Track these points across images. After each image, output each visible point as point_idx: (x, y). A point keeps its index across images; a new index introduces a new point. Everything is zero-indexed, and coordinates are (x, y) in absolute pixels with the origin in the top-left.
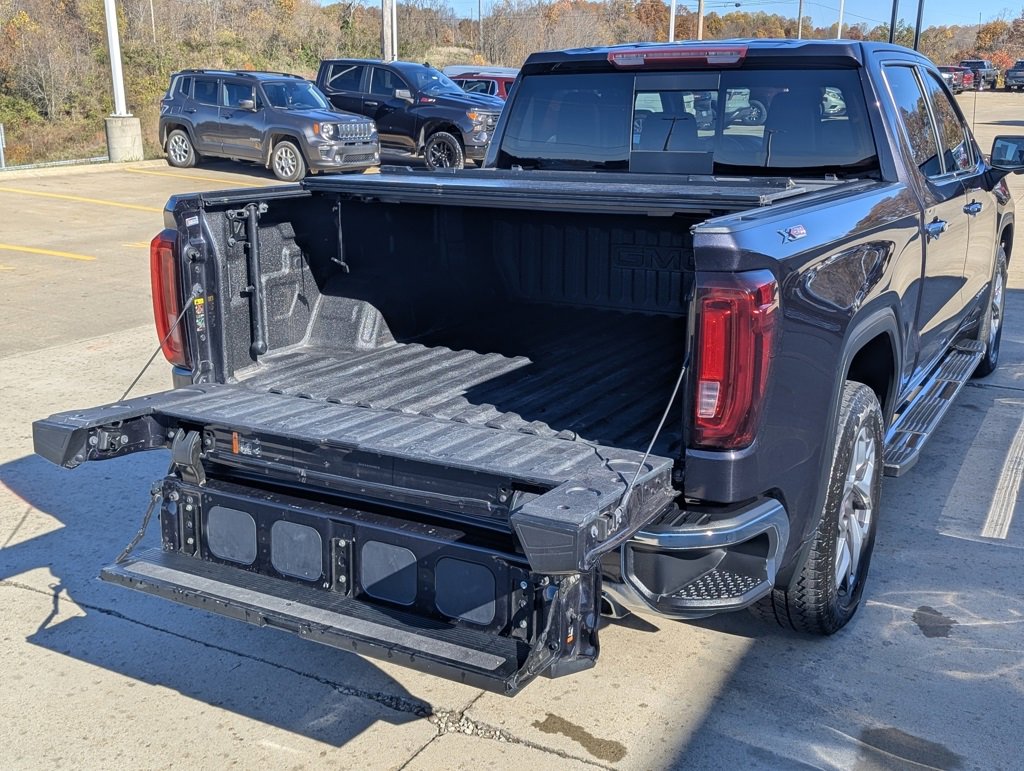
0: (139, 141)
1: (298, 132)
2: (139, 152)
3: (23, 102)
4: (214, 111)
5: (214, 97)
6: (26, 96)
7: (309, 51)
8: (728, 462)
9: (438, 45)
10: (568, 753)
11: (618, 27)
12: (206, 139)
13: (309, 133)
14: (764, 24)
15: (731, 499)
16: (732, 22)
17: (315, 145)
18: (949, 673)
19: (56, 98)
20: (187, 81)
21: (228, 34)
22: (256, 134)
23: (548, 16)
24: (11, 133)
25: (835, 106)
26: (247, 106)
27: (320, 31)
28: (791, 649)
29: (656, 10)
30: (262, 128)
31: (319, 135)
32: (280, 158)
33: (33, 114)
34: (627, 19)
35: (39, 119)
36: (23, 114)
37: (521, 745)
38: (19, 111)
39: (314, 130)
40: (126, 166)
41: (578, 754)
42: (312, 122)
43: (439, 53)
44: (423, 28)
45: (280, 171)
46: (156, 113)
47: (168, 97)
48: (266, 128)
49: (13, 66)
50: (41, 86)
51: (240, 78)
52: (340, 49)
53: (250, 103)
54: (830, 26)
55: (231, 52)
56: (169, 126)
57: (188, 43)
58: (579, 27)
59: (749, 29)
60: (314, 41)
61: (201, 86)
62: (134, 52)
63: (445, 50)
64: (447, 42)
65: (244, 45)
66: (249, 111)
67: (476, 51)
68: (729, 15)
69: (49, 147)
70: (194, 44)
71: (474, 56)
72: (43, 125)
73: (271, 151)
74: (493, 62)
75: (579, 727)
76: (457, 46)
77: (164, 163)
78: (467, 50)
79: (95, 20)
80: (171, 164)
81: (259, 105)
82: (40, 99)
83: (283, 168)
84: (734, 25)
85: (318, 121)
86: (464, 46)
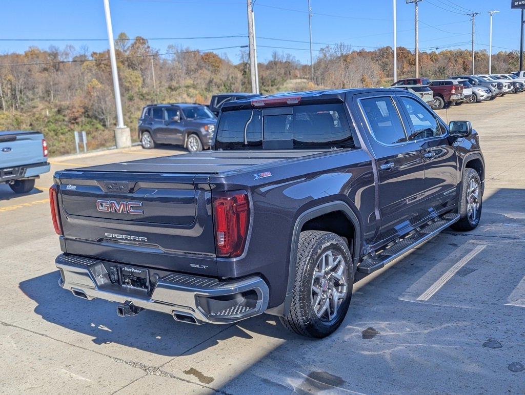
0: (129, 138)
1: (197, 130)
2: (129, 143)
3: (95, 121)
4: (161, 123)
5: (161, 117)
6: (96, 118)
7: (227, 87)
8: (232, 263)
9: (291, 79)
10: (191, 381)
11: (383, 62)
12: (159, 135)
13: (203, 131)
14: (461, 55)
15: (236, 276)
16: (444, 55)
17: (206, 135)
18: (363, 352)
19: (110, 118)
20: (149, 110)
21: (189, 82)
22: (179, 132)
23: (345, 60)
24: (90, 135)
25: (483, 96)
26: (176, 120)
27: (232, 77)
28: (302, 344)
29: (402, 53)
30: (182, 129)
31: (207, 131)
32: (191, 143)
33: (100, 126)
34: (387, 58)
35: (102, 128)
36: (95, 126)
37: (175, 379)
38: (93, 125)
39: (205, 129)
40: (123, 151)
41: (195, 381)
42: (204, 125)
43: (291, 83)
44: (283, 71)
45: (191, 148)
46: (136, 125)
47: (142, 117)
48: (185, 129)
49: (91, 104)
50: (103, 113)
51: (172, 107)
52: (242, 85)
53: (177, 118)
54: (497, 53)
55: (190, 90)
56: (142, 130)
57: (170, 88)
58: (361, 65)
59: (452, 58)
60: (229, 82)
61: (156, 112)
62: (145, 94)
63: (294, 81)
64: (296, 77)
65: (196, 87)
66: (176, 122)
67: (309, 80)
68: (442, 52)
69: (106, 141)
70: (173, 87)
71: (308, 83)
72: (104, 131)
73: (186, 140)
74: (318, 85)
75: (201, 373)
76: (301, 78)
77: (140, 147)
78: (305, 80)
79: (128, 80)
80: (144, 148)
81: (181, 119)
82: (102, 119)
83: (192, 147)
84: (445, 57)
85: (207, 124)
86: (304, 78)
